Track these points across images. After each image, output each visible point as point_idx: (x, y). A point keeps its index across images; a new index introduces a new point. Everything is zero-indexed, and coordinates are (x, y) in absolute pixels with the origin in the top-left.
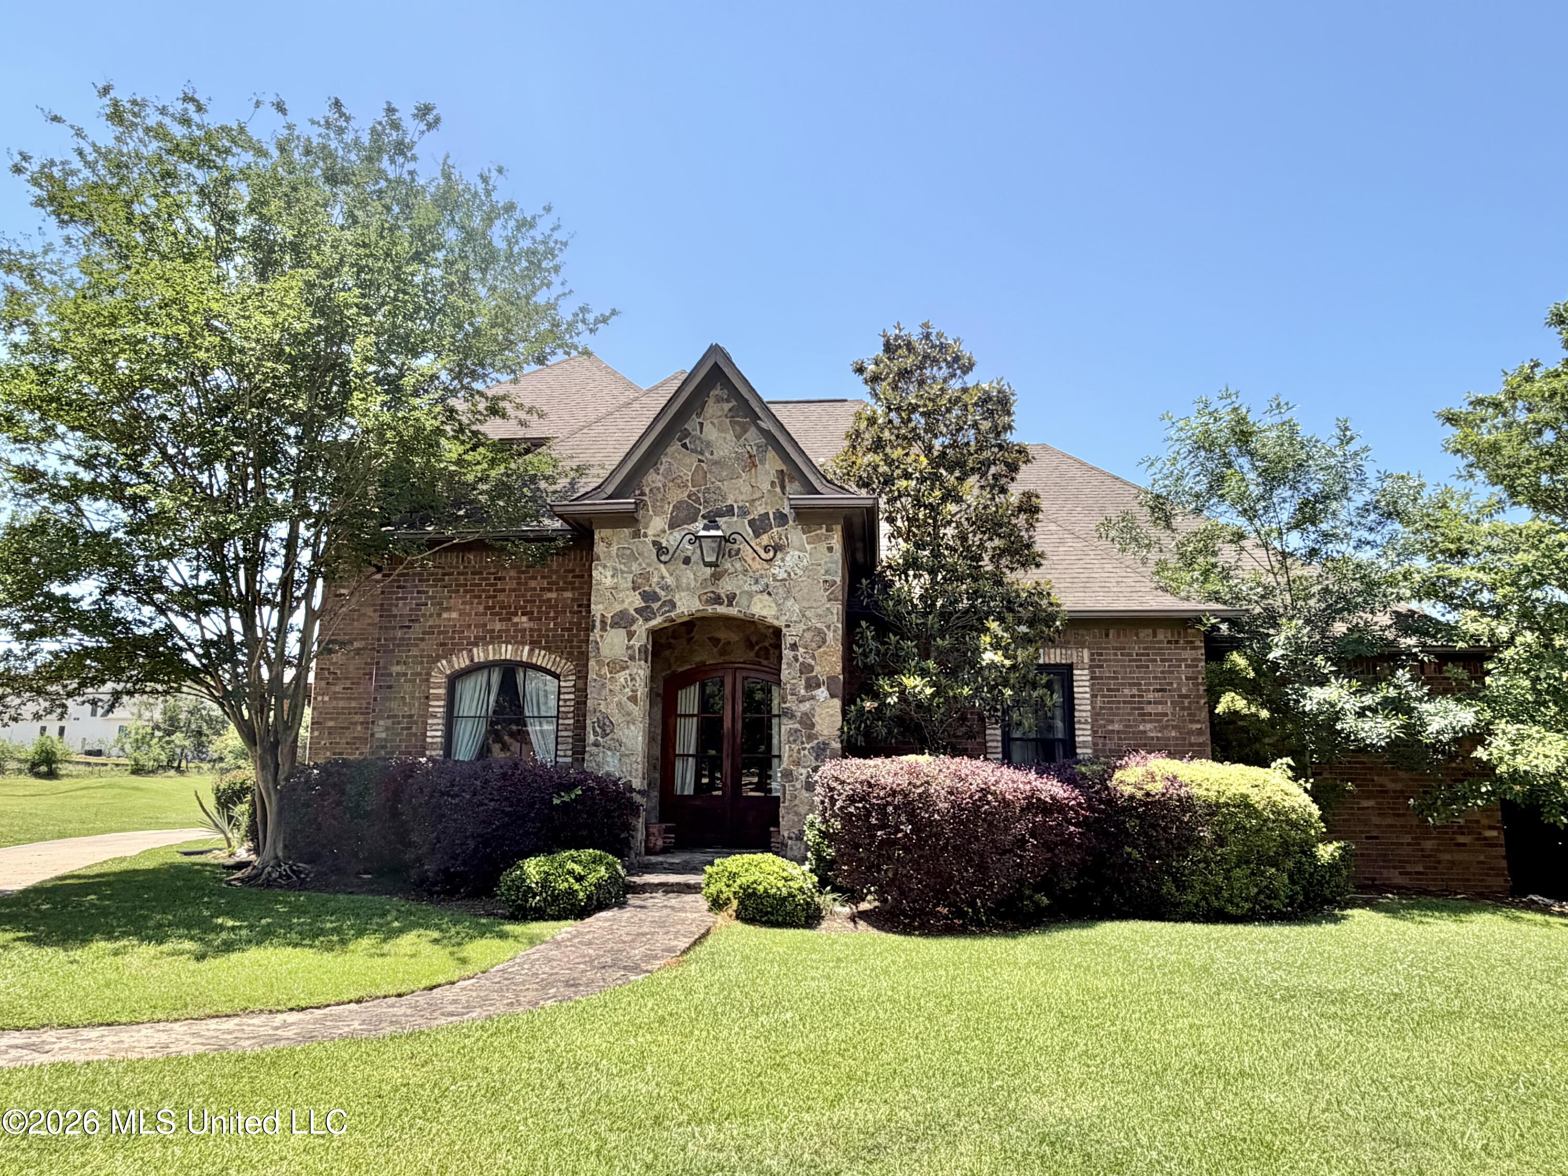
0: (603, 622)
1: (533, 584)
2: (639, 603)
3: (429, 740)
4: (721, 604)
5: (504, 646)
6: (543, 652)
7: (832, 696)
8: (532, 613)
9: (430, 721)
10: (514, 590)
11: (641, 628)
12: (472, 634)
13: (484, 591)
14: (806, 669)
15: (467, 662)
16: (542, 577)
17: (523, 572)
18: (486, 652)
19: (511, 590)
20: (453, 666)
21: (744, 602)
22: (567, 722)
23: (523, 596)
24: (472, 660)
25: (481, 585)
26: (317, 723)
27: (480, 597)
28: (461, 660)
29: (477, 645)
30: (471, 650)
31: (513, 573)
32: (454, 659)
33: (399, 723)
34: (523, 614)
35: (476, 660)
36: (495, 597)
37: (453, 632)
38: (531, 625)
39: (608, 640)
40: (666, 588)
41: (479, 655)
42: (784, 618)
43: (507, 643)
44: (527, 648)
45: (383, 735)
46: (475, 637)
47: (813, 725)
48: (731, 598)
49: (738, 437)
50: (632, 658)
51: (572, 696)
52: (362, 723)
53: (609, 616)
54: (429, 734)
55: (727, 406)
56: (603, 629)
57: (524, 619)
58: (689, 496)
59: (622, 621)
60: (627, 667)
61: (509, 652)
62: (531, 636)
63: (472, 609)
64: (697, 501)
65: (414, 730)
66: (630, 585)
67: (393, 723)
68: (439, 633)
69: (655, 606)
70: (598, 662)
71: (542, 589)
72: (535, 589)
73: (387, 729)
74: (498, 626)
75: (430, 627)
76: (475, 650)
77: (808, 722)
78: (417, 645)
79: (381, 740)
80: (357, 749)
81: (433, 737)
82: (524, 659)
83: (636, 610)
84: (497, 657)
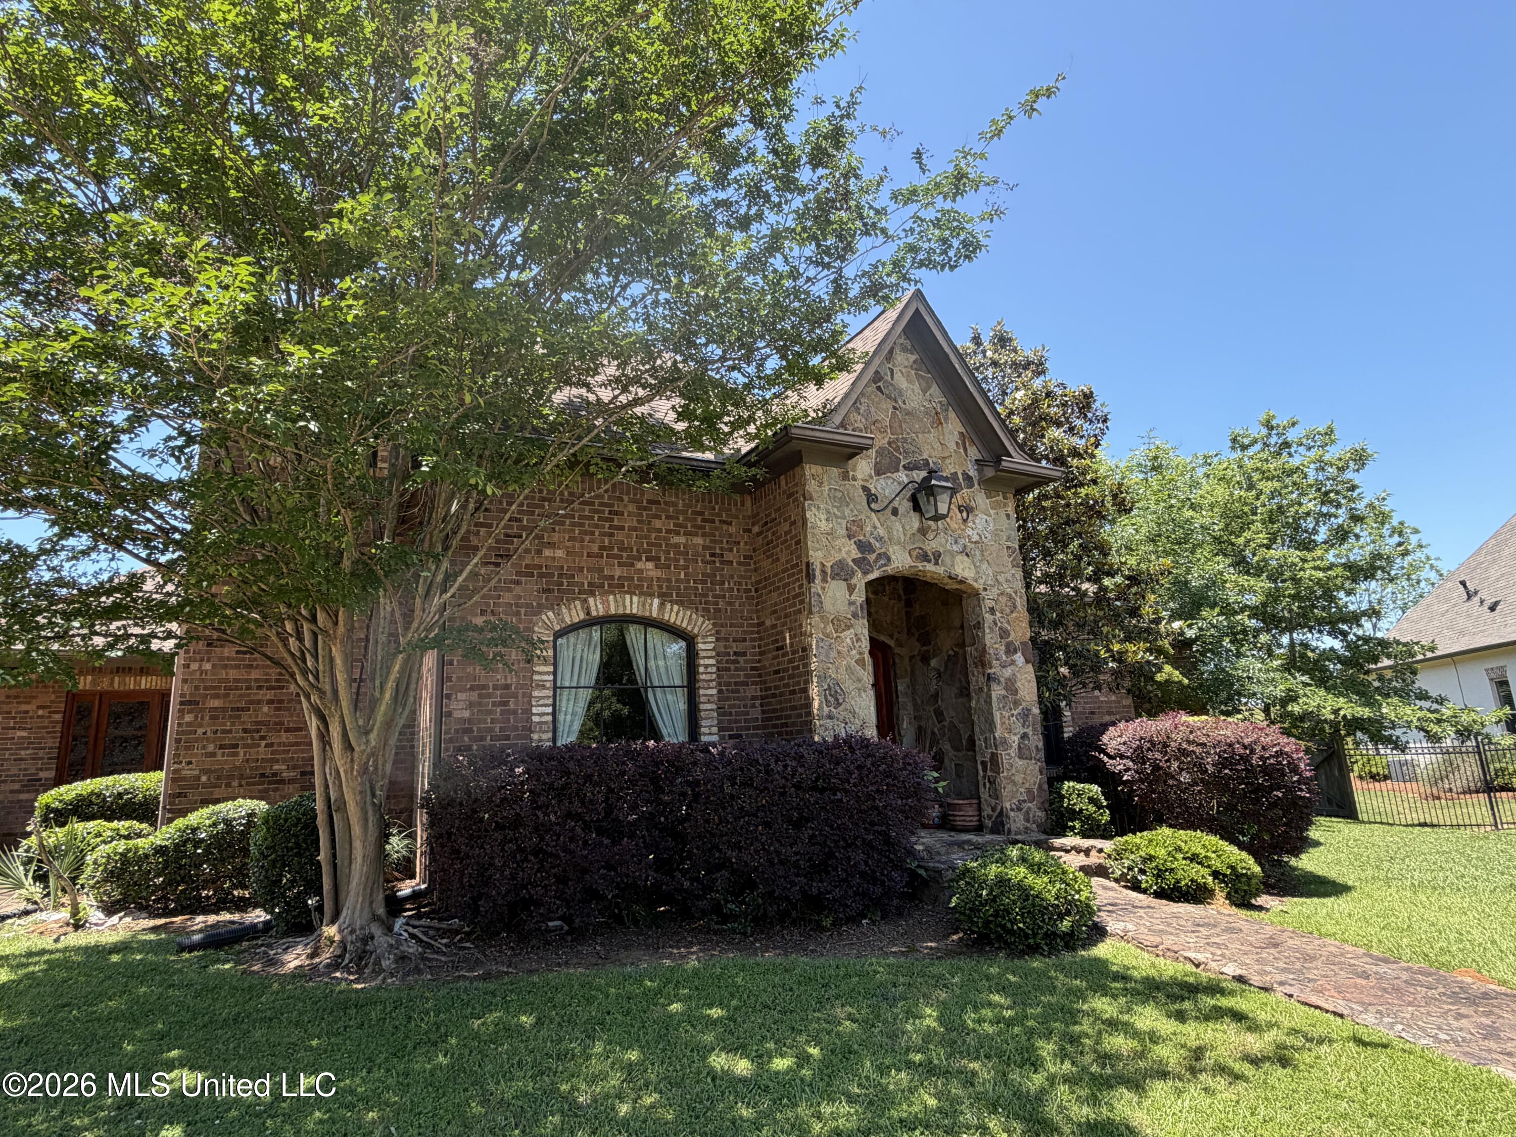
0: (823, 572)
1: (657, 524)
2: (856, 554)
3: (536, 719)
4: (929, 561)
5: (628, 597)
6: (676, 607)
7: (1027, 662)
8: (659, 559)
9: (536, 693)
10: (635, 529)
11: (860, 581)
12: (585, 579)
13: (597, 526)
14: (1004, 634)
15: (582, 616)
16: (668, 517)
17: (645, 509)
18: (606, 603)
19: (632, 529)
20: (563, 621)
21: (948, 560)
22: (710, 692)
23: (647, 537)
24: (588, 613)
25: (592, 518)
26: (190, 703)
27: (593, 533)
28: (574, 612)
29: (592, 594)
30: (585, 600)
31: (632, 508)
32: (564, 610)
33: (489, 696)
34: (648, 559)
35: (594, 613)
36: (611, 535)
37: (560, 575)
38: (659, 573)
39: (830, 594)
40: (880, 539)
41: (597, 607)
42: (981, 581)
43: (632, 594)
44: (656, 602)
45: (466, 714)
46: (590, 584)
47: (1016, 691)
48: (937, 556)
49: (924, 391)
50: (855, 615)
51: (712, 661)
52: (270, 702)
53: (829, 565)
54: (534, 710)
55: (913, 357)
56: (824, 580)
57: (650, 565)
58: (889, 443)
59: (841, 572)
60: (852, 626)
61: (635, 606)
62: (660, 587)
63: (582, 547)
64: (897, 449)
65: (512, 706)
66: (844, 532)
67: (480, 696)
68: (541, 576)
69: (872, 557)
70: (822, 618)
71: (668, 531)
72: (660, 531)
73: (471, 705)
74: (618, 572)
75: (527, 566)
76: (591, 600)
77: (1011, 687)
78: (510, 590)
79: (464, 720)
80: (263, 738)
81: (541, 715)
82: (655, 615)
83: (854, 560)
84: (621, 611)
